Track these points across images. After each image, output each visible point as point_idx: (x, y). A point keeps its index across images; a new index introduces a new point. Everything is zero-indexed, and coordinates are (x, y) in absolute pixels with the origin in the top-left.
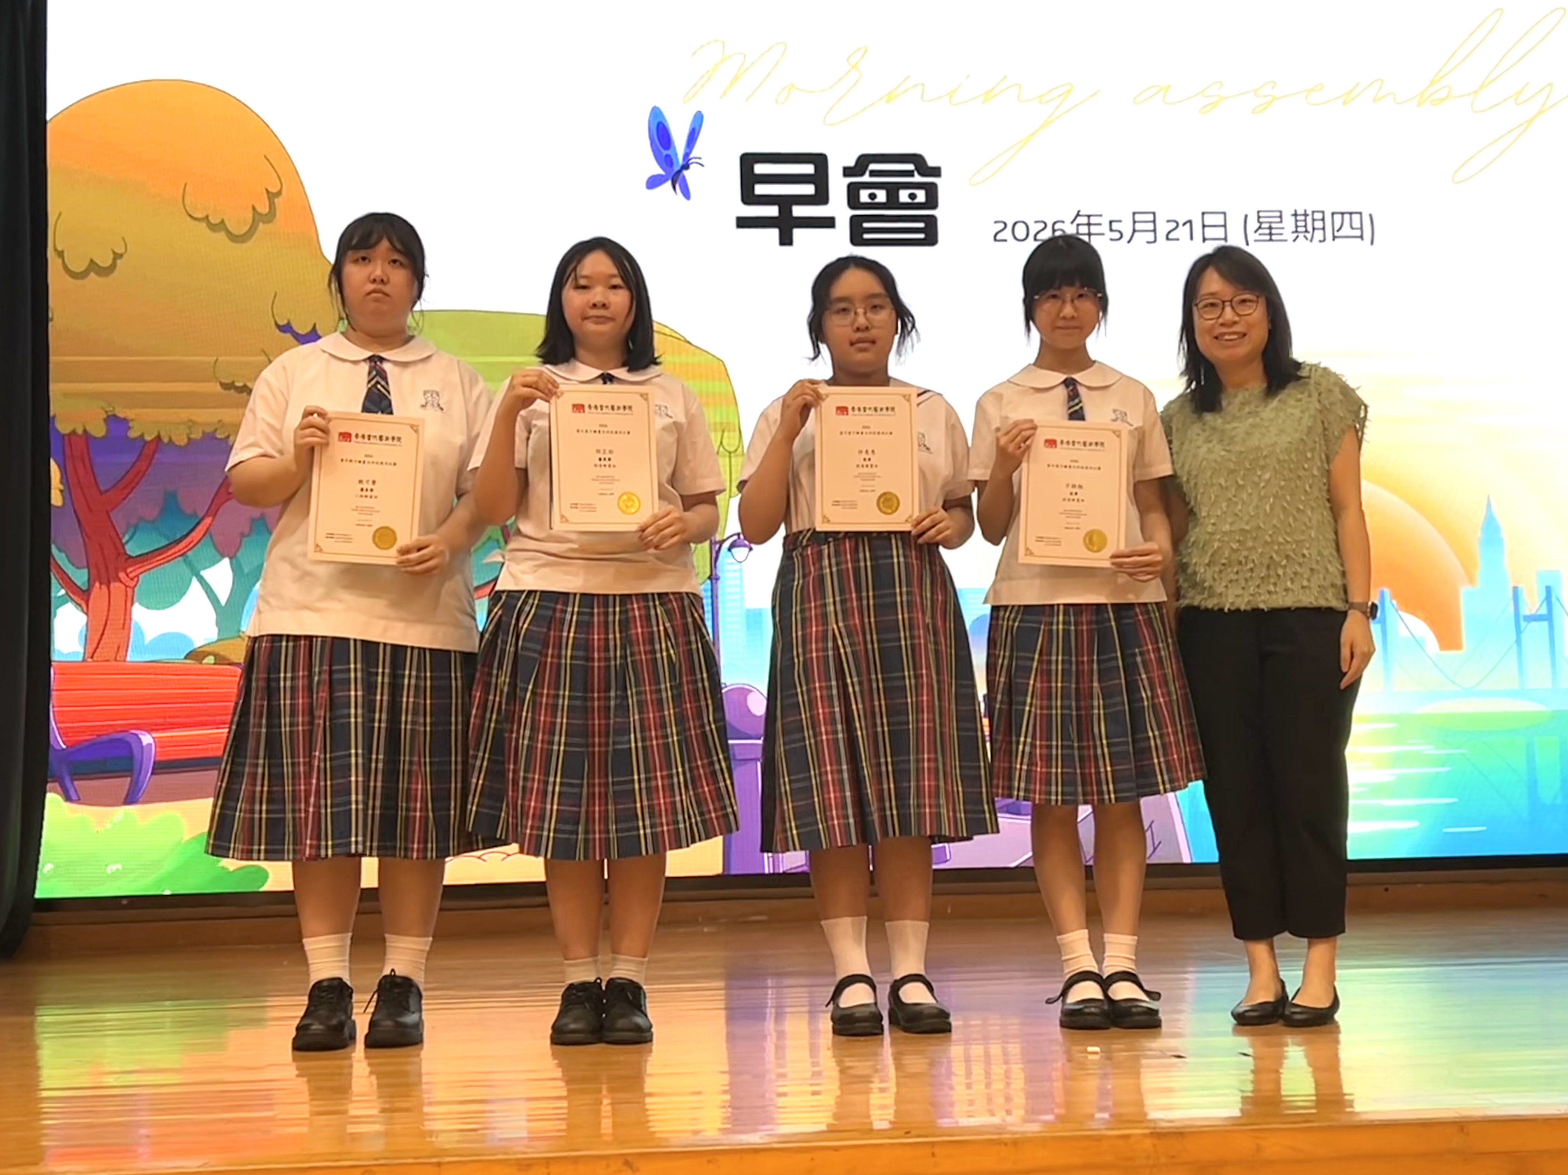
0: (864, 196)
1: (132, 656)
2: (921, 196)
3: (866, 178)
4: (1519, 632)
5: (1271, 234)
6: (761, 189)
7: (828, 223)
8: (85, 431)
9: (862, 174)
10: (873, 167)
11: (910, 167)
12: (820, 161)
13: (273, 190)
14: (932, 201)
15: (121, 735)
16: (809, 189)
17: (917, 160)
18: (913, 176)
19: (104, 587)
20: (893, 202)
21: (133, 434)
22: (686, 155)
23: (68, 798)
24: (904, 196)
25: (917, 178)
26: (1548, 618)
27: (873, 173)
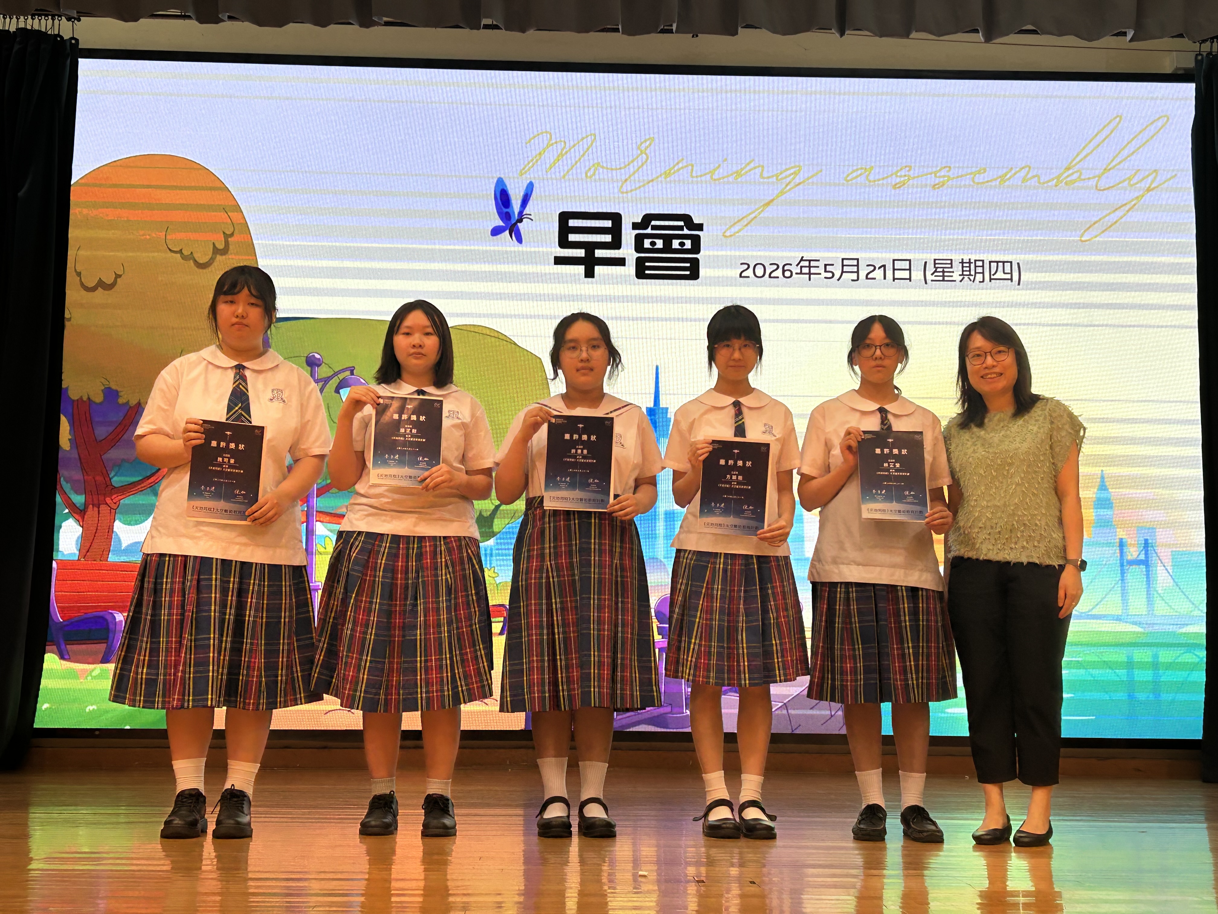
0: (647, 244)
1: (112, 558)
2: (688, 244)
3: (649, 231)
4: (1123, 573)
5: (943, 276)
6: (572, 237)
7: (621, 262)
8: (89, 398)
9: (646, 228)
10: (654, 223)
11: (681, 223)
12: (616, 218)
13: (228, 233)
14: (696, 247)
15: (101, 614)
16: (608, 238)
17: (687, 219)
18: (683, 230)
19: (96, 509)
20: (668, 248)
21: (121, 401)
22: (521, 213)
23: (62, 657)
24: (676, 244)
25: (686, 231)
26: (1146, 562)
27: (654, 228)
